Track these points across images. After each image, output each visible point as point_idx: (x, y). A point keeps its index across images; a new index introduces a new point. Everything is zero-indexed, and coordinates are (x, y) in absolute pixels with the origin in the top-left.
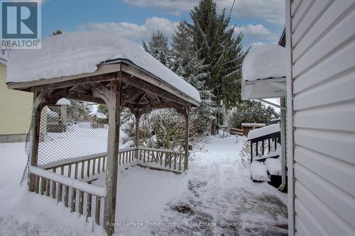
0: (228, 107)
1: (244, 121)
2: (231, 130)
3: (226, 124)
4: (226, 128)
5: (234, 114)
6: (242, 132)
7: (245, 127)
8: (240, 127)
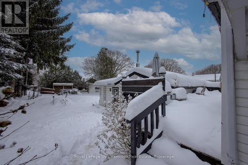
0: (40, 66)
1: (55, 81)
2: (42, 89)
3: (36, 84)
4: (35, 88)
5: (45, 75)
6: (53, 91)
7: (56, 87)
8: (51, 86)
